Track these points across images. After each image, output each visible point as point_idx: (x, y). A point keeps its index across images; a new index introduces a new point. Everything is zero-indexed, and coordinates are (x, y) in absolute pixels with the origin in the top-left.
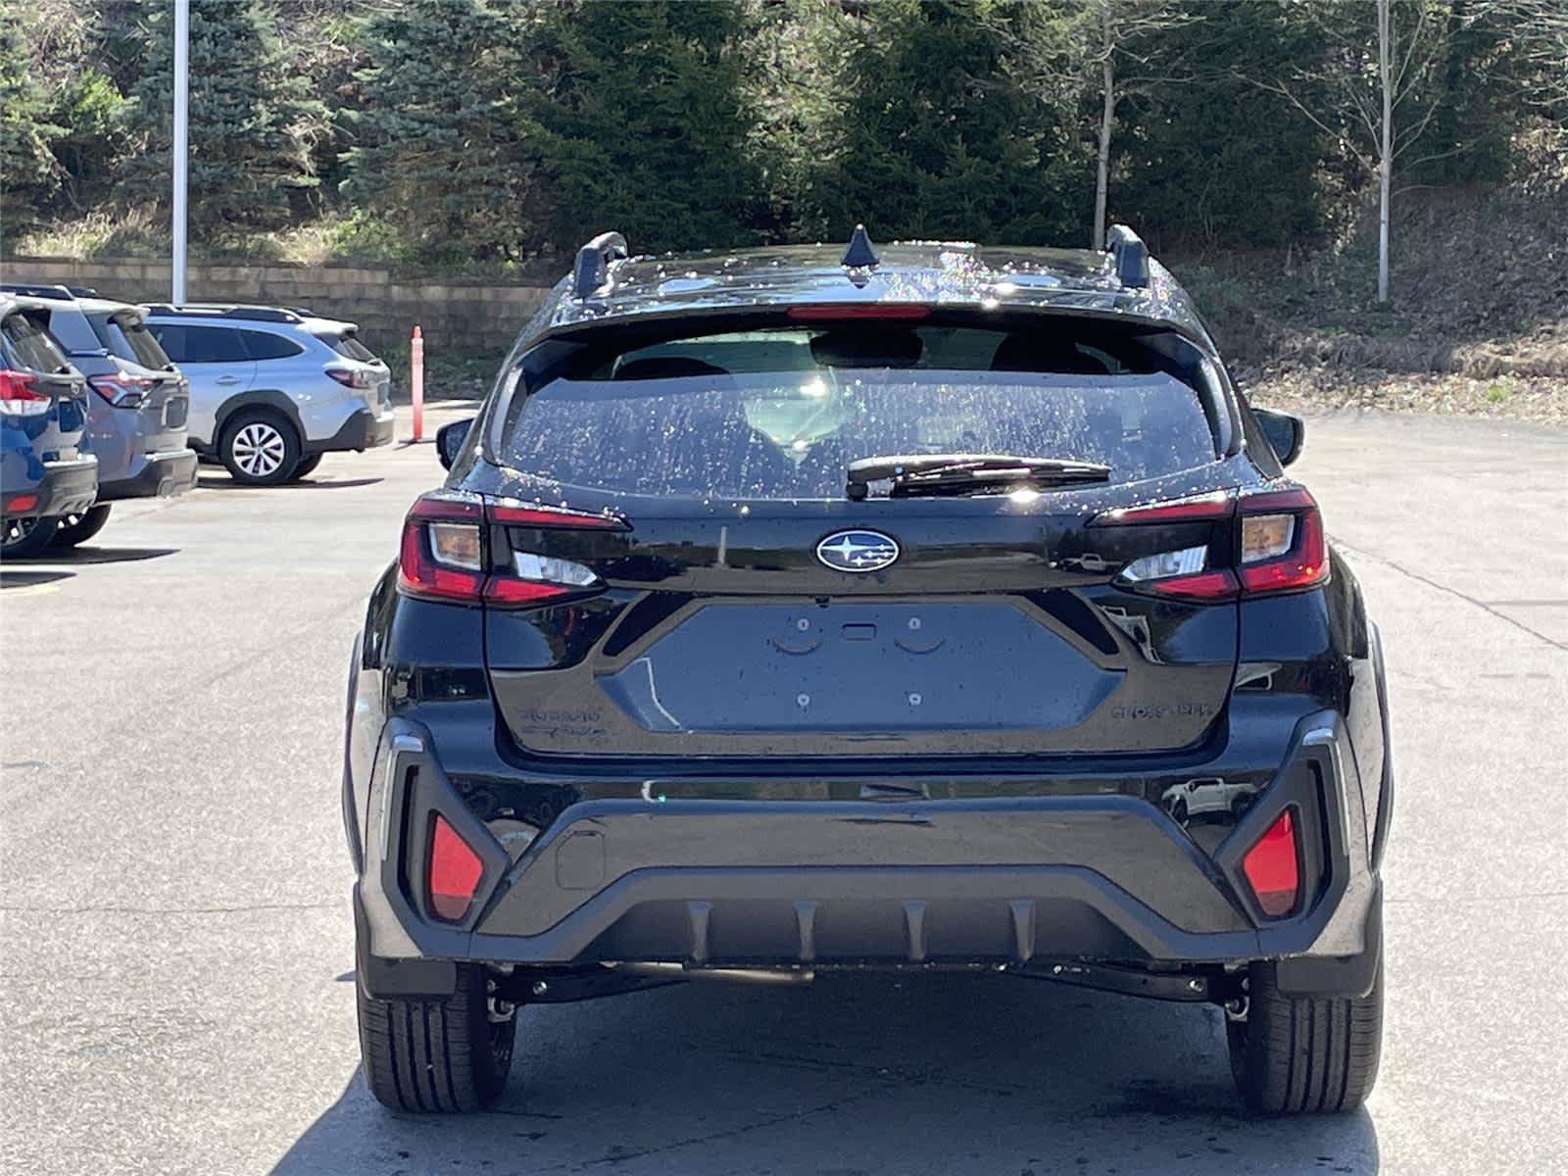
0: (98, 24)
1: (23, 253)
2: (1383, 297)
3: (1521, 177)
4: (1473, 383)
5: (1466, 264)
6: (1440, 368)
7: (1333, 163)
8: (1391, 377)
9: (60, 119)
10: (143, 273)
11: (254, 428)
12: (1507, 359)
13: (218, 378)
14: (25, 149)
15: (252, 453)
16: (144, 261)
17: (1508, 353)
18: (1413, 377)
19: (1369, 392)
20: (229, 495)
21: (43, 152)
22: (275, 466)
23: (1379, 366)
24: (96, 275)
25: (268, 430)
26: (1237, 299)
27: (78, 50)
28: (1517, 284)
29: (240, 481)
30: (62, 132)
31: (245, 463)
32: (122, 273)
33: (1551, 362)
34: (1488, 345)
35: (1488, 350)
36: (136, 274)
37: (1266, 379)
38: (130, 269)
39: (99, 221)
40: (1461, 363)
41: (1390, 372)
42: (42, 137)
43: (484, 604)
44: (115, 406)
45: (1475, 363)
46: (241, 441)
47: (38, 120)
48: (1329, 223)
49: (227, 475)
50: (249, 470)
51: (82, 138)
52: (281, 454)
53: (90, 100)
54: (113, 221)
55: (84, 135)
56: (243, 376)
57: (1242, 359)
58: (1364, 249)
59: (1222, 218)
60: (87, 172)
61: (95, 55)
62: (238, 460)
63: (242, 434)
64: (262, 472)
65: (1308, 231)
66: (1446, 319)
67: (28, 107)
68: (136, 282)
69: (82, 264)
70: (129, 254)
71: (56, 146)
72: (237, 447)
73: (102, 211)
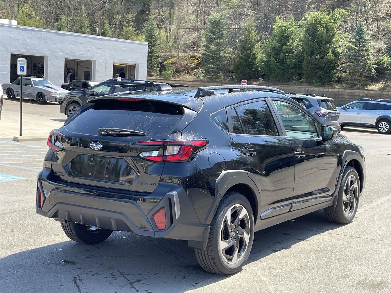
0: (389, 46)
1: (367, 89)
9: (377, 64)
10: (388, 93)
11: (383, 123)
13: (377, 113)
14: (370, 70)
15: (382, 127)
16: (389, 91)
20: (377, 135)
21: (373, 70)
22: (387, 130)
24: (379, 93)
25: (386, 123)
27: (384, 51)
29: (380, 132)
30: (377, 66)
31: (381, 129)
32: (384, 93)
36: (387, 93)
38: (386, 92)
39: (382, 83)
42: (373, 67)
44: (320, 116)
46: (381, 125)
47: (373, 64)
49: (377, 131)
50: (382, 131)
51: (381, 68)
52: (388, 128)
53: (384, 61)
54: (385, 83)
55: (382, 67)
56: (382, 113)
60: (381, 74)
61: (387, 52)
62: (380, 129)
63: (381, 124)
64: (384, 131)
67: (371, 62)
68: (387, 94)
69: (377, 91)
70: (386, 89)
71: (376, 69)
72: (379, 126)
73: (383, 81)
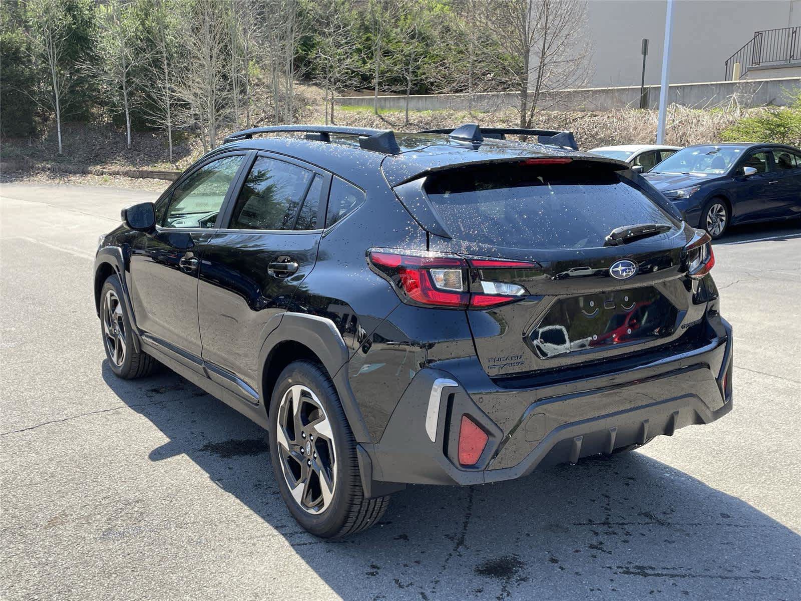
2: (60, 153)
3: (94, 120)
4: (96, 177)
5: (83, 143)
6: (85, 173)
7: (38, 114)
8: (71, 175)
12: (104, 170)
17: (104, 168)
18: (78, 175)
19: (66, 179)
23: (66, 172)
26: (19, 153)
28: (99, 149)
33: (118, 171)
34: (98, 166)
35: (98, 167)
37: (33, 175)
40: (91, 171)
41: (70, 173)
43: (467, 307)
45: (96, 171)
48: (39, 131)
57: (22, 170)
58: (53, 139)
59: (8, 129)
65: (34, 134)
66: (80, 159)
